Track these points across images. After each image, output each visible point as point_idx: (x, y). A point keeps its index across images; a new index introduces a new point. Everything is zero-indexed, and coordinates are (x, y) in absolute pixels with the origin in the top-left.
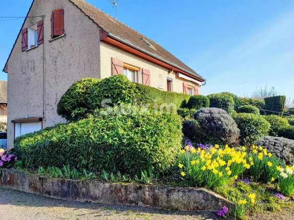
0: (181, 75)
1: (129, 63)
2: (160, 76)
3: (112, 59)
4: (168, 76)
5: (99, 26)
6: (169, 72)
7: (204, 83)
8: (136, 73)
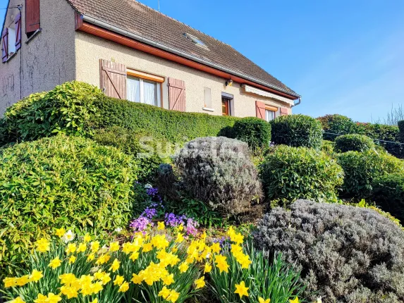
0: (248, 89)
1: (139, 68)
2: (207, 90)
3: (100, 61)
4: (224, 91)
5: (74, 8)
6: (226, 84)
7: (297, 101)
8: (158, 85)
